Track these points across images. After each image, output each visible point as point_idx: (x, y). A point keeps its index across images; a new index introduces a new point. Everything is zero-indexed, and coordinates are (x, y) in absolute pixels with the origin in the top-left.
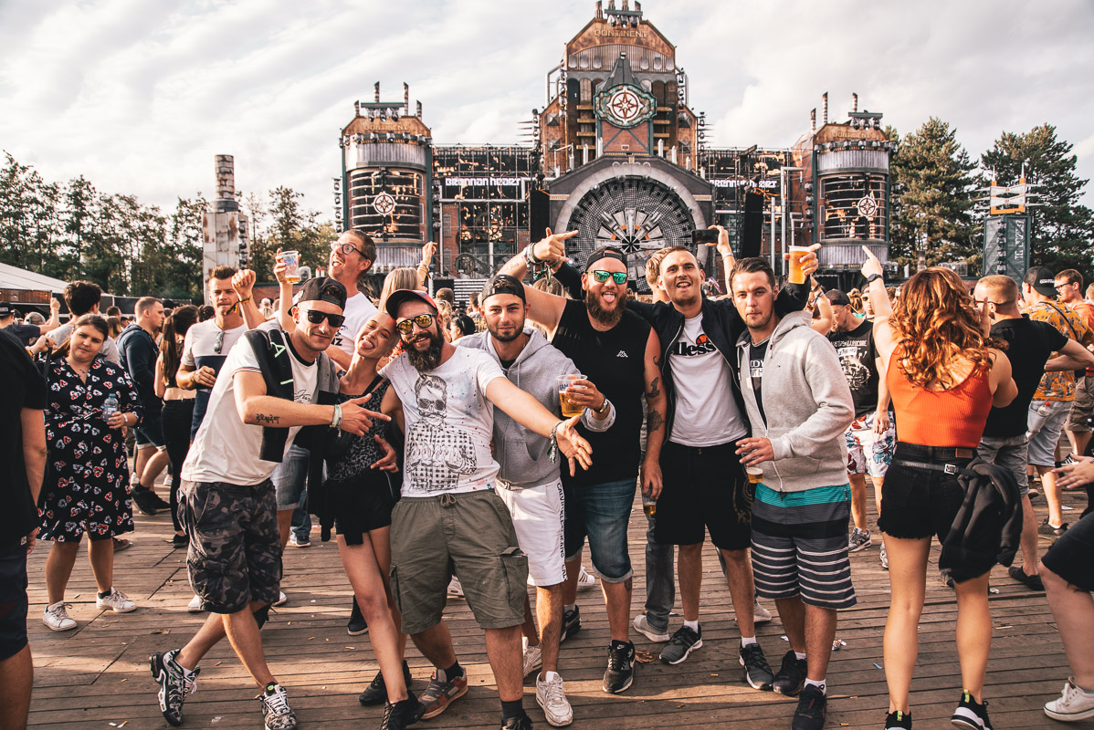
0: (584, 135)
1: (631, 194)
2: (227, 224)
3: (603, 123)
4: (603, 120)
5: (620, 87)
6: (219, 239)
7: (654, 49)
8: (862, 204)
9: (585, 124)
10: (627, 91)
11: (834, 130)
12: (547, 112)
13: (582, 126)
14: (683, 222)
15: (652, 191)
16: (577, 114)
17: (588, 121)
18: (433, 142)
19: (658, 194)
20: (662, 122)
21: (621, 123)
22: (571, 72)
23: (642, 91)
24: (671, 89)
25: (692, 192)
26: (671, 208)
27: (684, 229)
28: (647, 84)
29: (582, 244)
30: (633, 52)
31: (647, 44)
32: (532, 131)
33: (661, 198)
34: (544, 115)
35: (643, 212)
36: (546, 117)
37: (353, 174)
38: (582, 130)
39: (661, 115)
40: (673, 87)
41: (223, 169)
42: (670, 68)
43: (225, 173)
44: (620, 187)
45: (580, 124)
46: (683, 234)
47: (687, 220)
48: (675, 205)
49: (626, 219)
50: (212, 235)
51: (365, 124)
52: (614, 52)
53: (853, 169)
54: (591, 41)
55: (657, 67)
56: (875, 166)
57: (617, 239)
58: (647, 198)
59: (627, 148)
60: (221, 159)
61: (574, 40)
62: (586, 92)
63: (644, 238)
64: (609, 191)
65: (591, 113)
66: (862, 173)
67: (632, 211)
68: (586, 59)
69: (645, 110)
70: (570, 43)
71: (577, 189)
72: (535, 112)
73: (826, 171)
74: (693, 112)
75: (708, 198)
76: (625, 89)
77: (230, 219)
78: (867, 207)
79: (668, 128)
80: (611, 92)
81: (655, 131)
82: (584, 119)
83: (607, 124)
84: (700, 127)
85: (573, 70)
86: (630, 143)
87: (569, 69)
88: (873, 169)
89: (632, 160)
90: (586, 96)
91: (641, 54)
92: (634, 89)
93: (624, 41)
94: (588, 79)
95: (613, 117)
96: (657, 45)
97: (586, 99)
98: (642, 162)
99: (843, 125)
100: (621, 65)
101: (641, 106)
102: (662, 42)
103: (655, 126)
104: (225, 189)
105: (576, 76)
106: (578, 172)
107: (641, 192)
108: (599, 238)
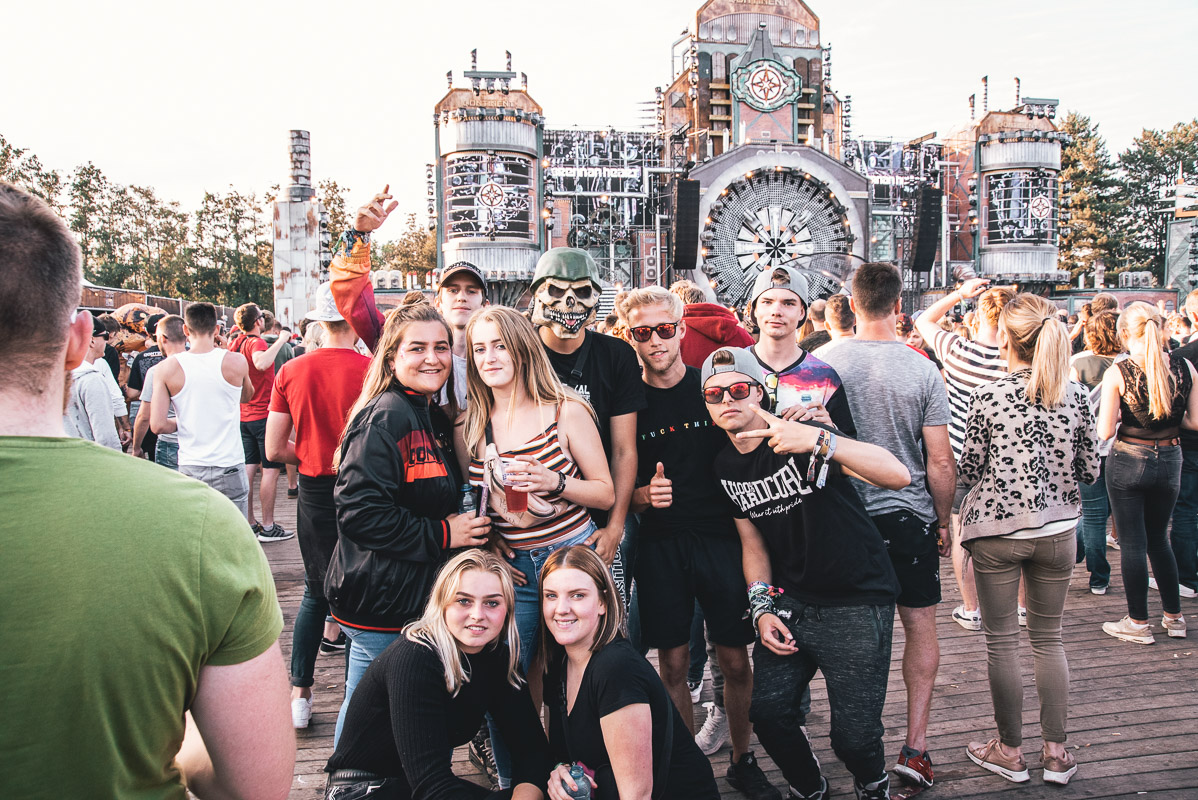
0: (718, 118)
1: (776, 187)
2: (305, 216)
3: (740, 104)
4: (741, 101)
5: (760, 63)
6: (294, 235)
7: (796, 20)
8: (1035, 205)
9: (717, 106)
10: (769, 68)
11: (998, 120)
12: (672, 90)
13: (715, 108)
14: (834, 223)
15: (800, 185)
16: (708, 94)
17: (723, 102)
18: (545, 122)
19: (807, 190)
20: (806, 106)
21: (761, 106)
22: (702, 44)
23: (786, 69)
24: (815, 68)
25: (847, 188)
26: (822, 206)
27: (836, 232)
28: (788, 61)
29: (721, 247)
30: (773, 23)
31: (788, 14)
32: (655, 114)
33: (810, 194)
34: (669, 94)
35: (789, 210)
36: (670, 97)
37: (449, 159)
38: (715, 112)
39: (806, 98)
40: (818, 66)
41: (298, 149)
42: (814, 43)
43: (300, 153)
44: (764, 181)
45: (713, 105)
46: (835, 236)
47: (839, 221)
48: (825, 202)
49: (769, 217)
50: (285, 230)
51: (463, 99)
52: (750, 22)
53: (1025, 163)
54: (724, 8)
55: (800, 41)
56: (1049, 161)
57: (760, 241)
58: (794, 194)
59: (768, 135)
60: (295, 135)
61: (706, 6)
62: (719, 68)
63: (790, 241)
64: (752, 185)
65: (727, 94)
66: (1036, 169)
67: (775, 209)
68: (719, 28)
69: (789, 90)
70: (701, 9)
71: (717, 181)
72: (658, 90)
73: (993, 165)
74: (837, 95)
75: (864, 195)
76: (766, 64)
77: (308, 210)
78: (1041, 207)
79: (811, 113)
80: (750, 68)
81: (799, 117)
82: (716, 100)
83: (745, 107)
84: (845, 114)
85: (705, 41)
86: (772, 129)
87: (699, 41)
88: (1047, 164)
89: (779, 148)
90: (719, 73)
91: (781, 26)
92: (777, 66)
93: (762, 10)
94: (722, 53)
95: (753, 98)
96: (800, 16)
97: (719, 77)
98: (790, 151)
99: (1009, 113)
100: (760, 37)
101: (784, 86)
102: (805, 12)
103: (799, 109)
104: (300, 172)
105: (709, 49)
106: (717, 161)
107: (789, 186)
108: (739, 240)
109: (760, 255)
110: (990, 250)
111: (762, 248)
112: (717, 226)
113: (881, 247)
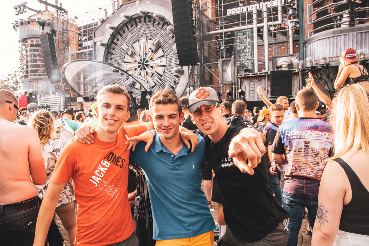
1: (141, 27)
15: (154, 22)
19: (159, 24)
35: (151, 39)
44: (134, 25)
49: (140, 46)
57: (135, 61)
58: (152, 28)
63: (152, 59)
64: (128, 29)
67: (143, 40)
89: (138, 2)
98: (144, 2)
106: (108, 20)
107: (148, 24)
108: (125, 62)
109: (135, 69)
110: (313, 39)
111: (137, 65)
112: (113, 56)
113: (244, 54)
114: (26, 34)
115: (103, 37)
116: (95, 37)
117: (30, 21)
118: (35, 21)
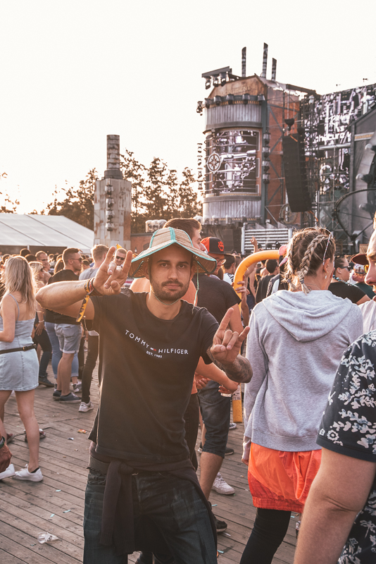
6: (101, 200)
50: (98, 197)
51: (222, 91)
60: (110, 138)
104: (110, 161)
114: (222, 121)
115: (372, 133)
116: (355, 134)
117: (233, 99)
118: (241, 100)
